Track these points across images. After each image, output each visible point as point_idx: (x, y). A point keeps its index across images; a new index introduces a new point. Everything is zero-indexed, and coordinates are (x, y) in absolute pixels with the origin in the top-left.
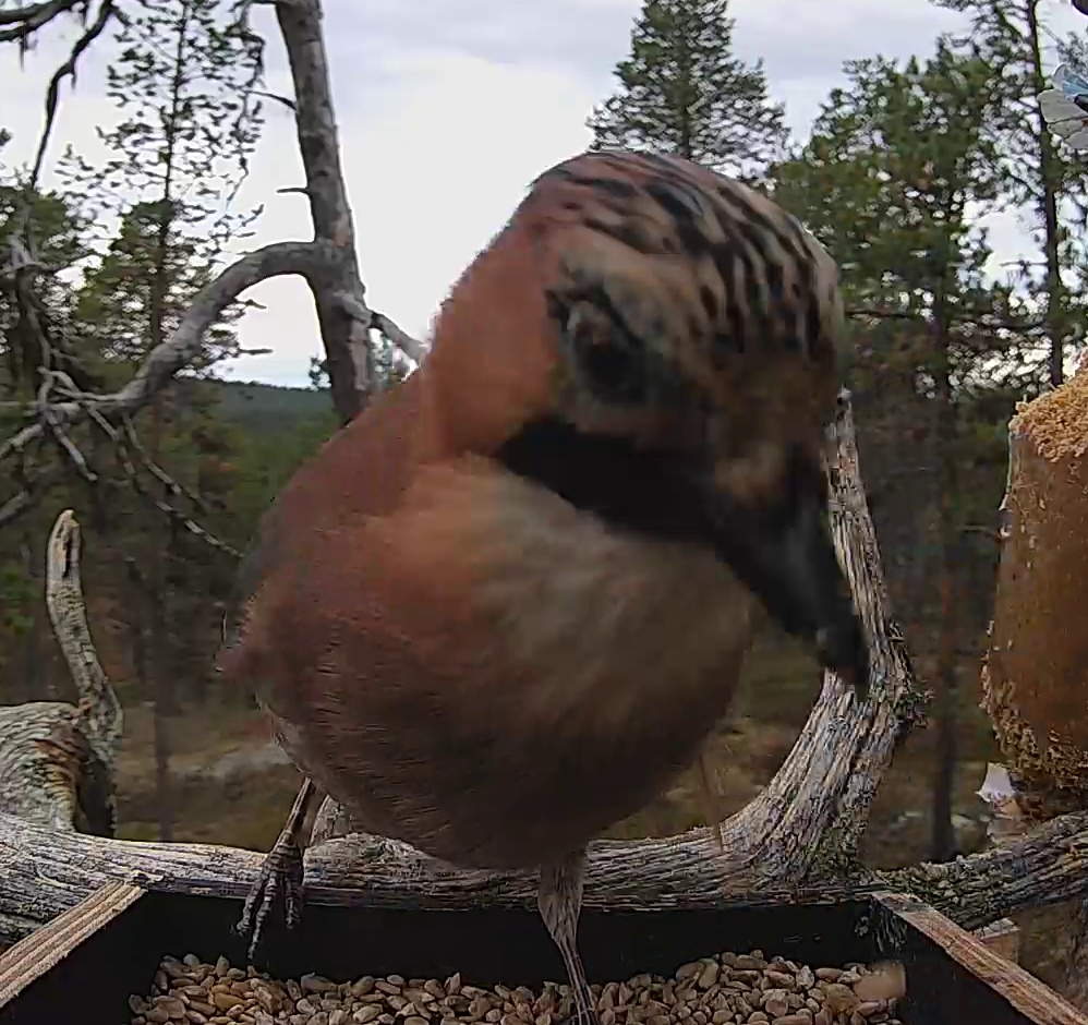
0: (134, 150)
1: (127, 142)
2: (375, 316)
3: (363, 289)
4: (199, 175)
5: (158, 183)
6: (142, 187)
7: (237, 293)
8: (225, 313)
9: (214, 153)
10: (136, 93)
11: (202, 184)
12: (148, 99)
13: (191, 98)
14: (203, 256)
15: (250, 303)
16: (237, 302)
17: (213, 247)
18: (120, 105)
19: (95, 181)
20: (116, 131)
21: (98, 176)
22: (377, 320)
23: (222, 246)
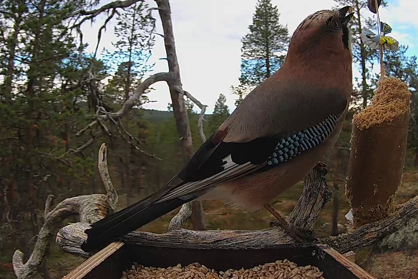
0: (121, 48)
1: (120, 46)
2: (185, 92)
3: (182, 85)
4: (138, 55)
5: (127, 57)
6: (123, 58)
7: (149, 86)
8: (145, 91)
9: (142, 49)
10: (122, 33)
11: (139, 57)
12: (125, 35)
13: (136, 35)
14: (139, 76)
15: (152, 88)
16: (148, 88)
17: (142, 73)
18: (118, 36)
19: (111, 56)
20: (117, 43)
21: (112, 55)
22: (185, 93)
23: (144, 73)
